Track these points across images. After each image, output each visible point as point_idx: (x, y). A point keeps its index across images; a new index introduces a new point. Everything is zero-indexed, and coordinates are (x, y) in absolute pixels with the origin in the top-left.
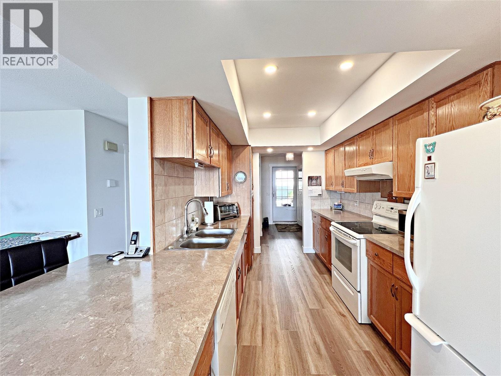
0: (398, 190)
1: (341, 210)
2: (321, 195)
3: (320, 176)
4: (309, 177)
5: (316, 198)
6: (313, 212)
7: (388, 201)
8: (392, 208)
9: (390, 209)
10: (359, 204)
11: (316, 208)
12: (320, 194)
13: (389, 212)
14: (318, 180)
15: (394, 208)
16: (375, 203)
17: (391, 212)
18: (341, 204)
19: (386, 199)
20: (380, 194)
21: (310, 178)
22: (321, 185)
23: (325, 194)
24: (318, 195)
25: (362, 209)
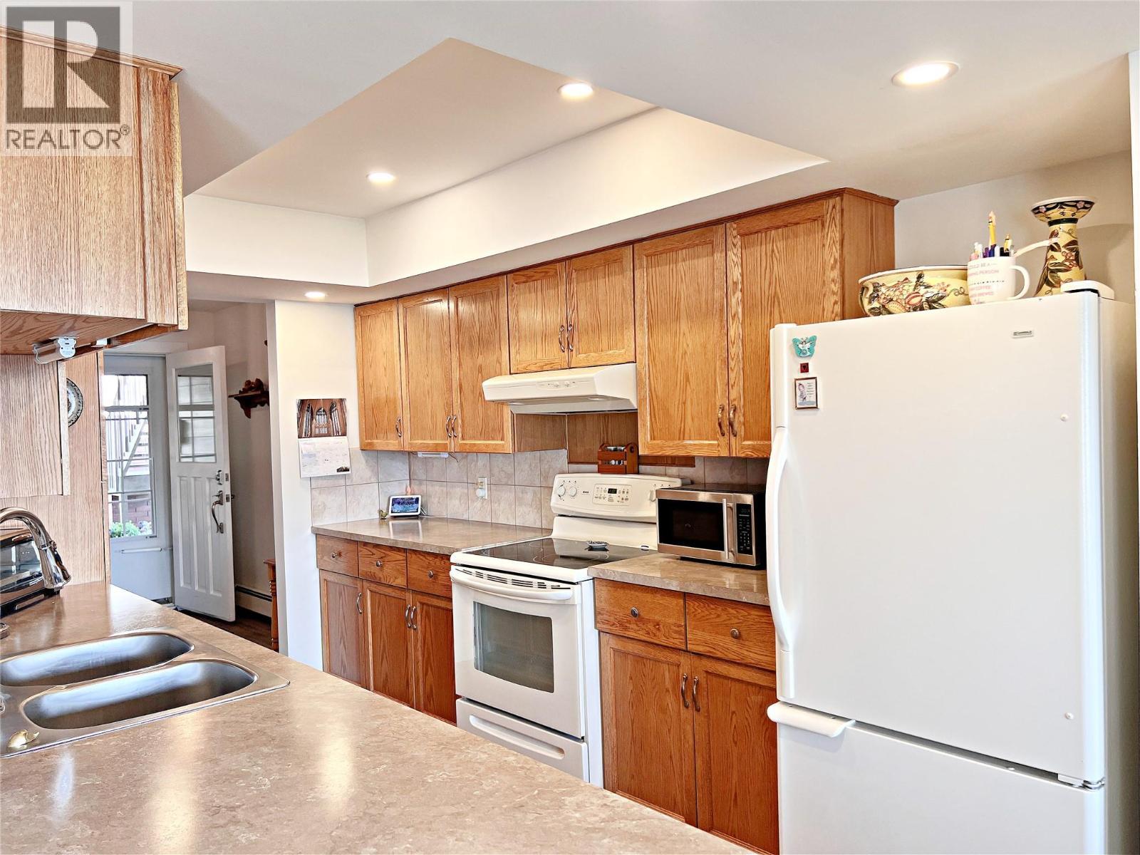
0: (653, 438)
1: (416, 517)
2: (347, 470)
3: (342, 400)
4: (303, 402)
5: (330, 482)
6: (320, 534)
7: (600, 471)
8: (612, 491)
9: (607, 495)
10: (489, 490)
11: (331, 522)
12: (344, 466)
13: (606, 501)
14: (335, 414)
15: (619, 488)
16: (558, 479)
17: (611, 500)
18: (417, 499)
19: (595, 467)
20: (564, 453)
21: (306, 406)
22: (344, 434)
23: (361, 468)
24: (338, 470)
25: (502, 504)
